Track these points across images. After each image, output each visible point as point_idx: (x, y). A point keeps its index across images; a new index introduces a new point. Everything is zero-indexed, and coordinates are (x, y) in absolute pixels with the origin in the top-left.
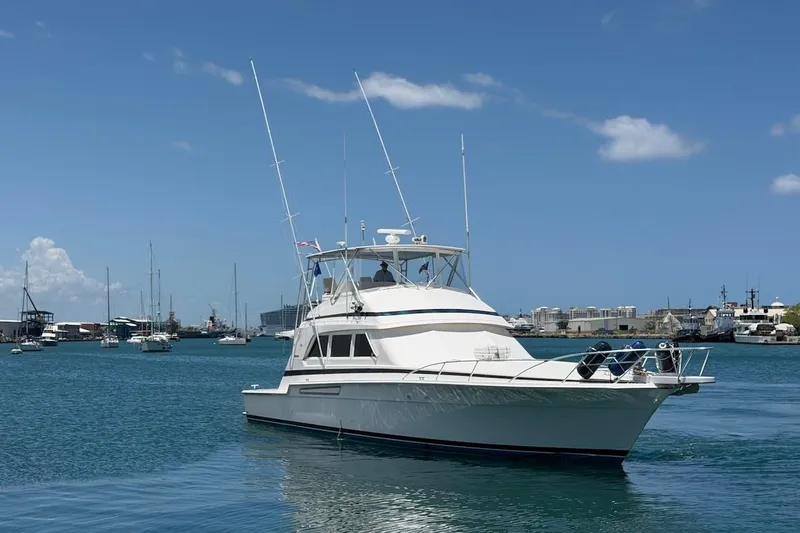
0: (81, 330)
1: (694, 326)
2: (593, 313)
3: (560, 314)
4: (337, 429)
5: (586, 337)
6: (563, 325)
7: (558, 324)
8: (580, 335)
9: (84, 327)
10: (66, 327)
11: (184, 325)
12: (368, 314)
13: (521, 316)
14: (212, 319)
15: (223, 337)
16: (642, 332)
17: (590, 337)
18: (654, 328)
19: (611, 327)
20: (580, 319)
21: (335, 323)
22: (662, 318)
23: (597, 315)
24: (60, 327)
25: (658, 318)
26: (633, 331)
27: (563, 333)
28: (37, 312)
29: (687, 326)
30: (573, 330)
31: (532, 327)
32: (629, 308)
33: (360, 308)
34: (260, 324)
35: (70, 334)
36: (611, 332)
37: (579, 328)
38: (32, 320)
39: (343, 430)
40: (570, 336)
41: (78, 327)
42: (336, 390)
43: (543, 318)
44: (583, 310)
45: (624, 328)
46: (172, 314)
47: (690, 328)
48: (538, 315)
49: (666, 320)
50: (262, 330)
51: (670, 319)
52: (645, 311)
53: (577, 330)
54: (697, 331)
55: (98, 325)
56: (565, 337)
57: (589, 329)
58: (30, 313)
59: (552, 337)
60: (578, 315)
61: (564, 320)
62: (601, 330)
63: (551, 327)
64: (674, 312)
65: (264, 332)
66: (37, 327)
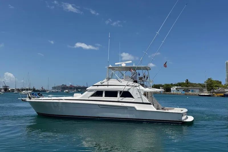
9: (16, 89)
11: (36, 89)
14: (42, 88)
24: (11, 89)
28: (6, 86)
35: (13, 90)
38: (5, 88)
46: (34, 87)
55: (19, 89)
58: (4, 86)
66: (6, 89)
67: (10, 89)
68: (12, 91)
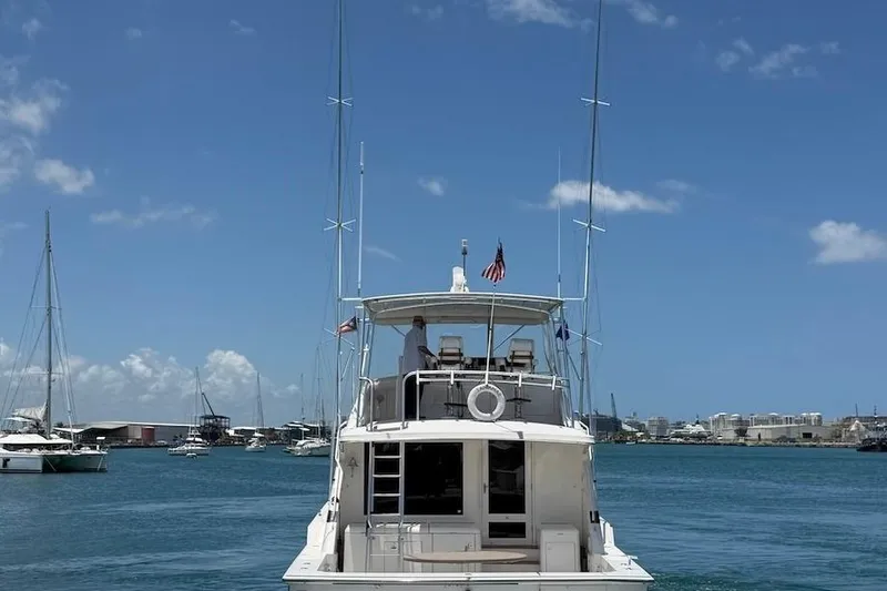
0: (256, 434)
1: (880, 435)
2: (775, 420)
3: (740, 421)
5: (767, 446)
6: (742, 433)
7: (737, 431)
8: (760, 443)
9: (259, 431)
10: (243, 431)
13: (698, 423)
16: (825, 440)
17: (770, 446)
18: (840, 436)
19: (794, 435)
20: (761, 426)
22: (849, 426)
23: (779, 422)
24: (236, 432)
25: (843, 426)
26: (817, 439)
27: (741, 440)
28: (215, 417)
29: (872, 434)
30: (753, 437)
31: (710, 434)
32: (814, 415)
35: (244, 438)
36: (793, 440)
37: (759, 436)
38: (210, 425)
40: (749, 443)
41: (253, 431)
43: (721, 425)
44: (764, 417)
45: (807, 436)
47: (876, 437)
48: (716, 422)
49: (853, 428)
51: (858, 426)
52: (831, 418)
53: (757, 437)
55: (274, 429)
56: (744, 445)
57: (770, 437)
58: (206, 417)
59: (730, 444)
60: (759, 422)
61: (744, 427)
62: (783, 439)
64: (861, 419)
66: (213, 432)
67: (231, 433)
68: (241, 439)
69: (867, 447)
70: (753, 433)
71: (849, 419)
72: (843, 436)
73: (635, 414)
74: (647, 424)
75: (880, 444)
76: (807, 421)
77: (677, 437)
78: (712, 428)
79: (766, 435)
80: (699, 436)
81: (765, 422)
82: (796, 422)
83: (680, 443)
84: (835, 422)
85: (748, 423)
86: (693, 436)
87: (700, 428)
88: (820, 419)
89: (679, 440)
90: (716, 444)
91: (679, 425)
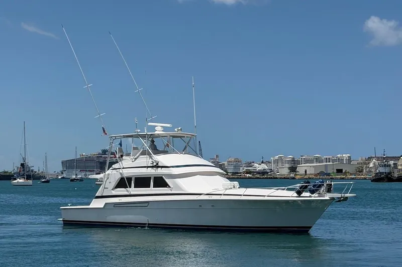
1: (387, 170)
2: (318, 160)
3: (293, 160)
4: (145, 224)
6: (293, 169)
7: (289, 168)
8: (306, 177)
12: (162, 167)
13: (263, 162)
14: (22, 165)
15: (15, 179)
16: (351, 174)
17: (313, 178)
18: (362, 171)
19: (330, 171)
20: (308, 165)
21: (138, 171)
22: (369, 163)
23: (321, 161)
25: (365, 163)
26: (346, 173)
27: (292, 175)
29: (382, 170)
30: (300, 173)
31: (271, 171)
32: (346, 156)
33: (157, 164)
34: (61, 169)
36: (329, 175)
37: (306, 171)
39: (149, 224)
40: (298, 177)
42: (146, 205)
43: (280, 164)
44: (311, 158)
45: (339, 171)
47: (384, 171)
48: (276, 161)
49: (371, 165)
50: (62, 173)
51: (374, 164)
52: (358, 158)
53: (304, 173)
54: (389, 173)
56: (294, 178)
57: (313, 172)
59: (284, 178)
60: (307, 161)
61: (295, 165)
62: (322, 173)
63: (284, 171)
64: (378, 159)
65: (64, 175)
69: (378, 179)
70: (301, 169)
71: (370, 159)
72: (364, 170)
73: (217, 156)
74: (226, 163)
75: (387, 176)
76: (340, 160)
77: (247, 173)
78: (273, 166)
79: (311, 171)
80: (263, 173)
81: (311, 161)
82: (333, 161)
83: (250, 178)
84: (360, 161)
85: (298, 162)
86: (259, 173)
87: (263, 167)
88: (349, 160)
89: (248, 175)
90: (274, 178)
91: (249, 164)
